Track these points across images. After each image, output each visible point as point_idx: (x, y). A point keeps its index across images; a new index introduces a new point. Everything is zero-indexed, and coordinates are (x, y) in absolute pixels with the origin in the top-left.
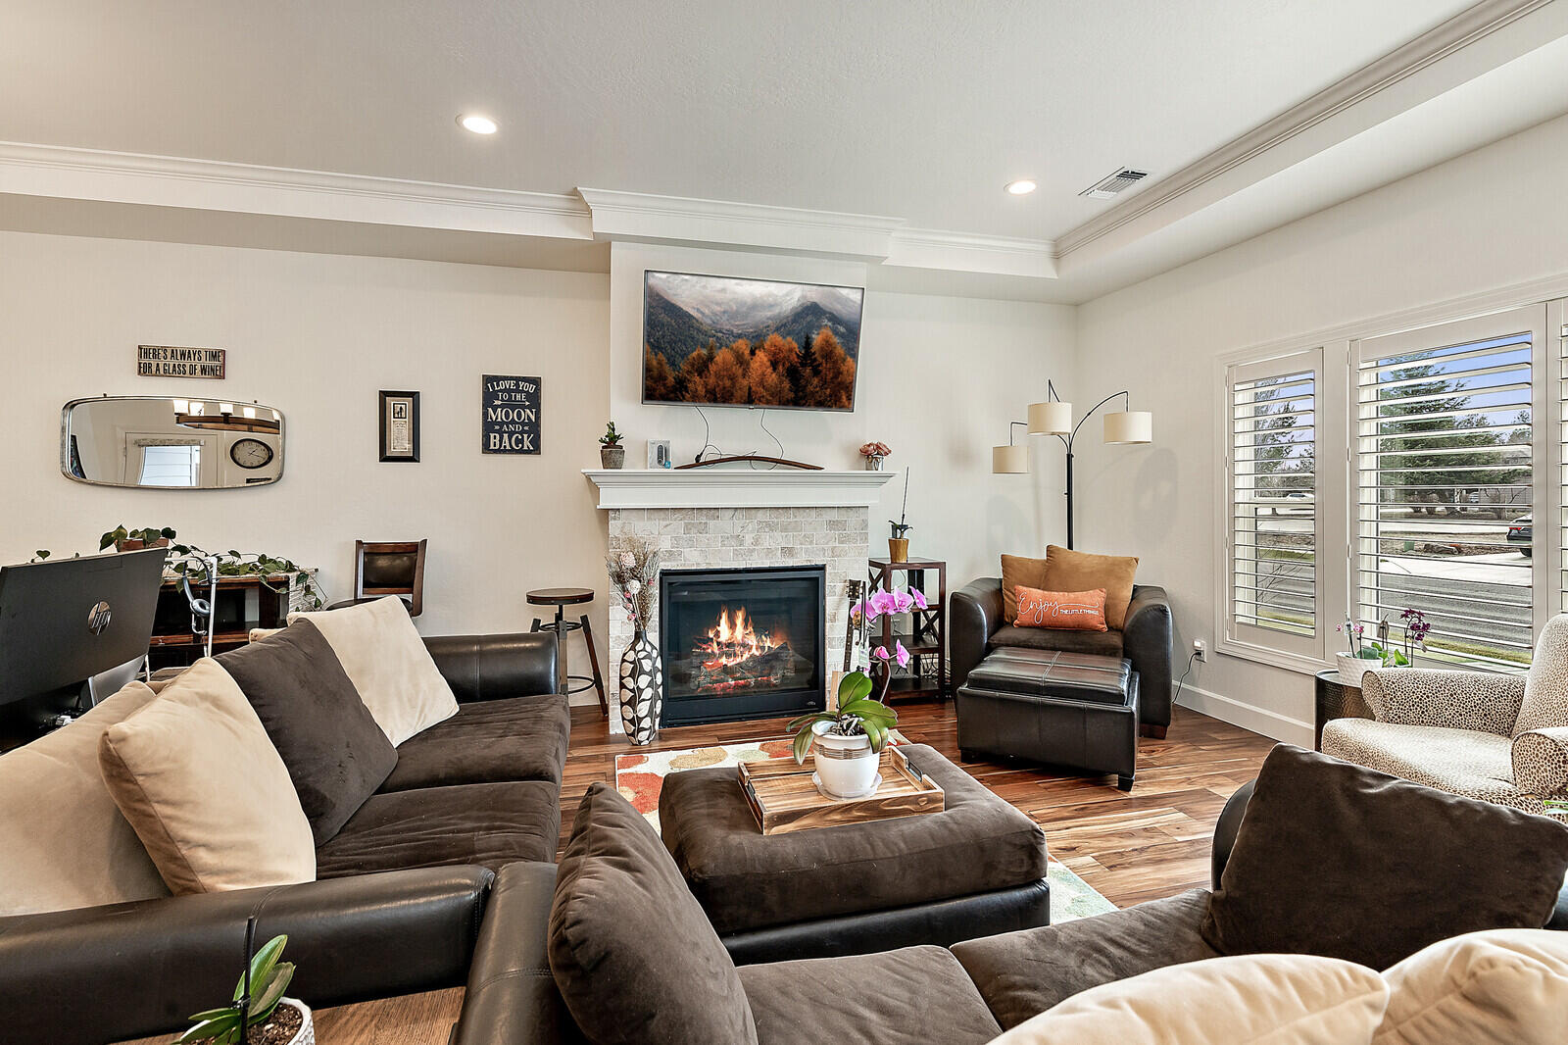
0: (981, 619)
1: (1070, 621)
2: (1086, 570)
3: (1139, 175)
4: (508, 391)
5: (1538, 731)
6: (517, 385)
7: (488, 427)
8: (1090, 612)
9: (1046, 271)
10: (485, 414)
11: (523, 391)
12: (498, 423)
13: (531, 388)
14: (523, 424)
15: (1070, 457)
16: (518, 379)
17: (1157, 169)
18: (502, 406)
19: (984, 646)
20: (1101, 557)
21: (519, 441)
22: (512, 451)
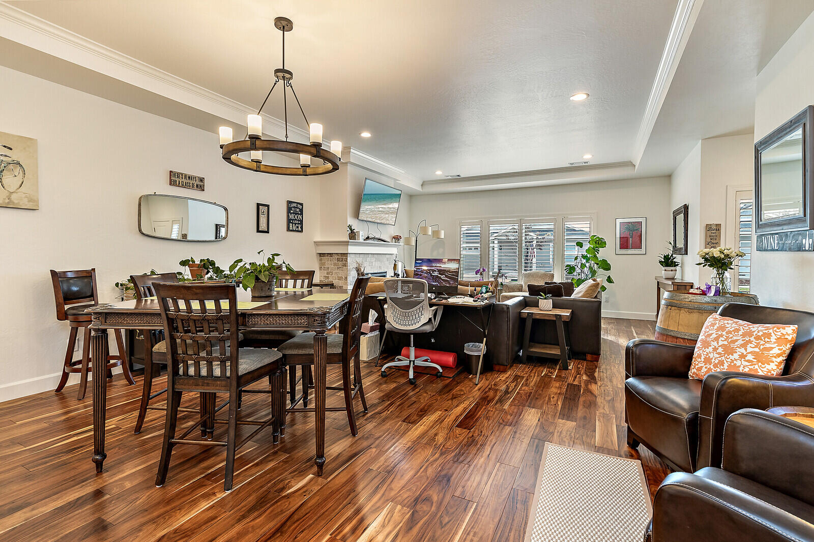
3: (459, 176)
4: (294, 207)
6: (297, 205)
7: (289, 221)
9: (419, 188)
10: (288, 216)
11: (298, 208)
12: (292, 220)
13: (301, 207)
14: (299, 221)
15: (416, 241)
16: (297, 203)
17: (462, 176)
18: (293, 213)
21: (298, 227)
22: (296, 231)
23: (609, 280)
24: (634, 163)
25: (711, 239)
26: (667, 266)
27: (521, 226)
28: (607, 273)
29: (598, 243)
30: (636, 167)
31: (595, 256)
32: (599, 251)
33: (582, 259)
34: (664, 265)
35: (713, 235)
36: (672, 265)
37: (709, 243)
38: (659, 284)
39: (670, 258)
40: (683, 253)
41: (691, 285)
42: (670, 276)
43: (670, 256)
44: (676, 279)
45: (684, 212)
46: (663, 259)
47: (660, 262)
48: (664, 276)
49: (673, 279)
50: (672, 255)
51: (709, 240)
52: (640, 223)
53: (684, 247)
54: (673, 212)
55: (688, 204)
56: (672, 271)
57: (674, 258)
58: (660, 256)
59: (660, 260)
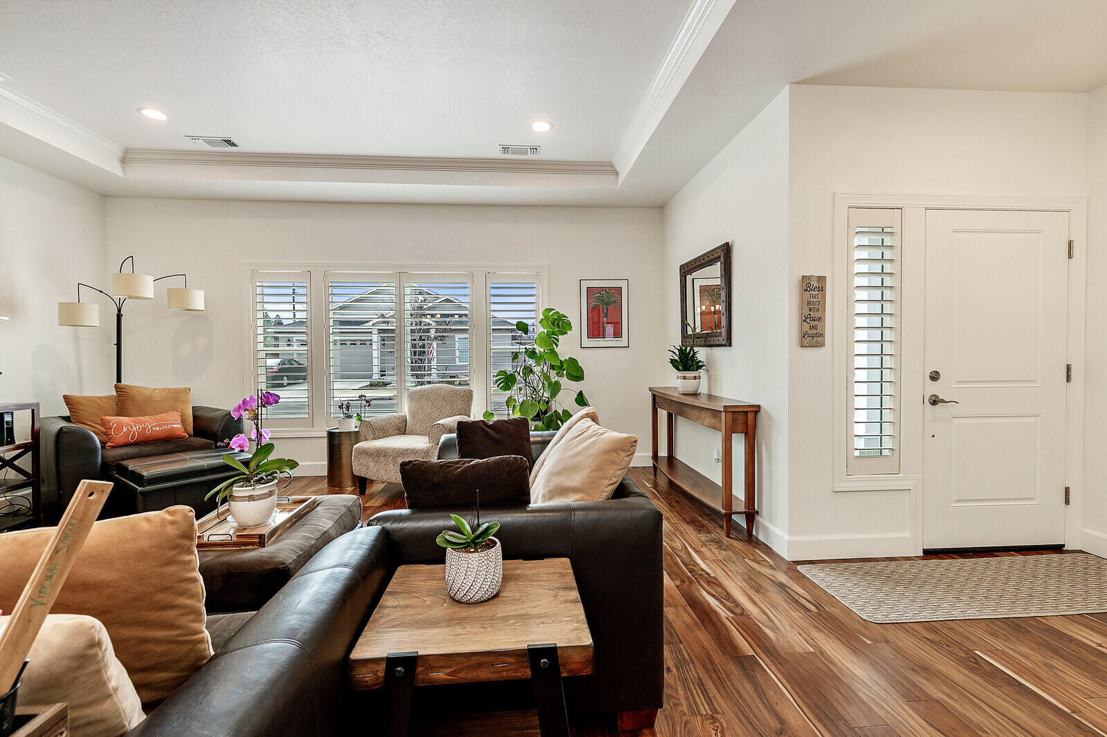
0: (95, 444)
1: (161, 435)
2: (158, 399)
3: (233, 145)
5: (437, 423)
8: (175, 426)
15: (119, 317)
19: (99, 465)
20: (164, 389)
23: (581, 400)
24: (617, 167)
25: (810, 310)
26: (686, 369)
27: (400, 288)
28: (576, 386)
29: (558, 324)
30: (622, 178)
31: (553, 352)
32: (558, 340)
33: (527, 358)
34: (681, 368)
35: (813, 300)
36: (692, 368)
37: (807, 318)
38: (658, 400)
39: (689, 353)
40: (718, 343)
41: (756, 410)
42: (690, 390)
43: (688, 349)
44: (699, 394)
45: (722, 260)
46: (677, 355)
47: (672, 361)
48: (681, 390)
49: (695, 395)
50: (692, 349)
51: (806, 312)
52: (619, 290)
53: (724, 331)
54: (682, 267)
55: (733, 242)
56: (695, 378)
57: (694, 353)
58: (673, 349)
59: (672, 358)
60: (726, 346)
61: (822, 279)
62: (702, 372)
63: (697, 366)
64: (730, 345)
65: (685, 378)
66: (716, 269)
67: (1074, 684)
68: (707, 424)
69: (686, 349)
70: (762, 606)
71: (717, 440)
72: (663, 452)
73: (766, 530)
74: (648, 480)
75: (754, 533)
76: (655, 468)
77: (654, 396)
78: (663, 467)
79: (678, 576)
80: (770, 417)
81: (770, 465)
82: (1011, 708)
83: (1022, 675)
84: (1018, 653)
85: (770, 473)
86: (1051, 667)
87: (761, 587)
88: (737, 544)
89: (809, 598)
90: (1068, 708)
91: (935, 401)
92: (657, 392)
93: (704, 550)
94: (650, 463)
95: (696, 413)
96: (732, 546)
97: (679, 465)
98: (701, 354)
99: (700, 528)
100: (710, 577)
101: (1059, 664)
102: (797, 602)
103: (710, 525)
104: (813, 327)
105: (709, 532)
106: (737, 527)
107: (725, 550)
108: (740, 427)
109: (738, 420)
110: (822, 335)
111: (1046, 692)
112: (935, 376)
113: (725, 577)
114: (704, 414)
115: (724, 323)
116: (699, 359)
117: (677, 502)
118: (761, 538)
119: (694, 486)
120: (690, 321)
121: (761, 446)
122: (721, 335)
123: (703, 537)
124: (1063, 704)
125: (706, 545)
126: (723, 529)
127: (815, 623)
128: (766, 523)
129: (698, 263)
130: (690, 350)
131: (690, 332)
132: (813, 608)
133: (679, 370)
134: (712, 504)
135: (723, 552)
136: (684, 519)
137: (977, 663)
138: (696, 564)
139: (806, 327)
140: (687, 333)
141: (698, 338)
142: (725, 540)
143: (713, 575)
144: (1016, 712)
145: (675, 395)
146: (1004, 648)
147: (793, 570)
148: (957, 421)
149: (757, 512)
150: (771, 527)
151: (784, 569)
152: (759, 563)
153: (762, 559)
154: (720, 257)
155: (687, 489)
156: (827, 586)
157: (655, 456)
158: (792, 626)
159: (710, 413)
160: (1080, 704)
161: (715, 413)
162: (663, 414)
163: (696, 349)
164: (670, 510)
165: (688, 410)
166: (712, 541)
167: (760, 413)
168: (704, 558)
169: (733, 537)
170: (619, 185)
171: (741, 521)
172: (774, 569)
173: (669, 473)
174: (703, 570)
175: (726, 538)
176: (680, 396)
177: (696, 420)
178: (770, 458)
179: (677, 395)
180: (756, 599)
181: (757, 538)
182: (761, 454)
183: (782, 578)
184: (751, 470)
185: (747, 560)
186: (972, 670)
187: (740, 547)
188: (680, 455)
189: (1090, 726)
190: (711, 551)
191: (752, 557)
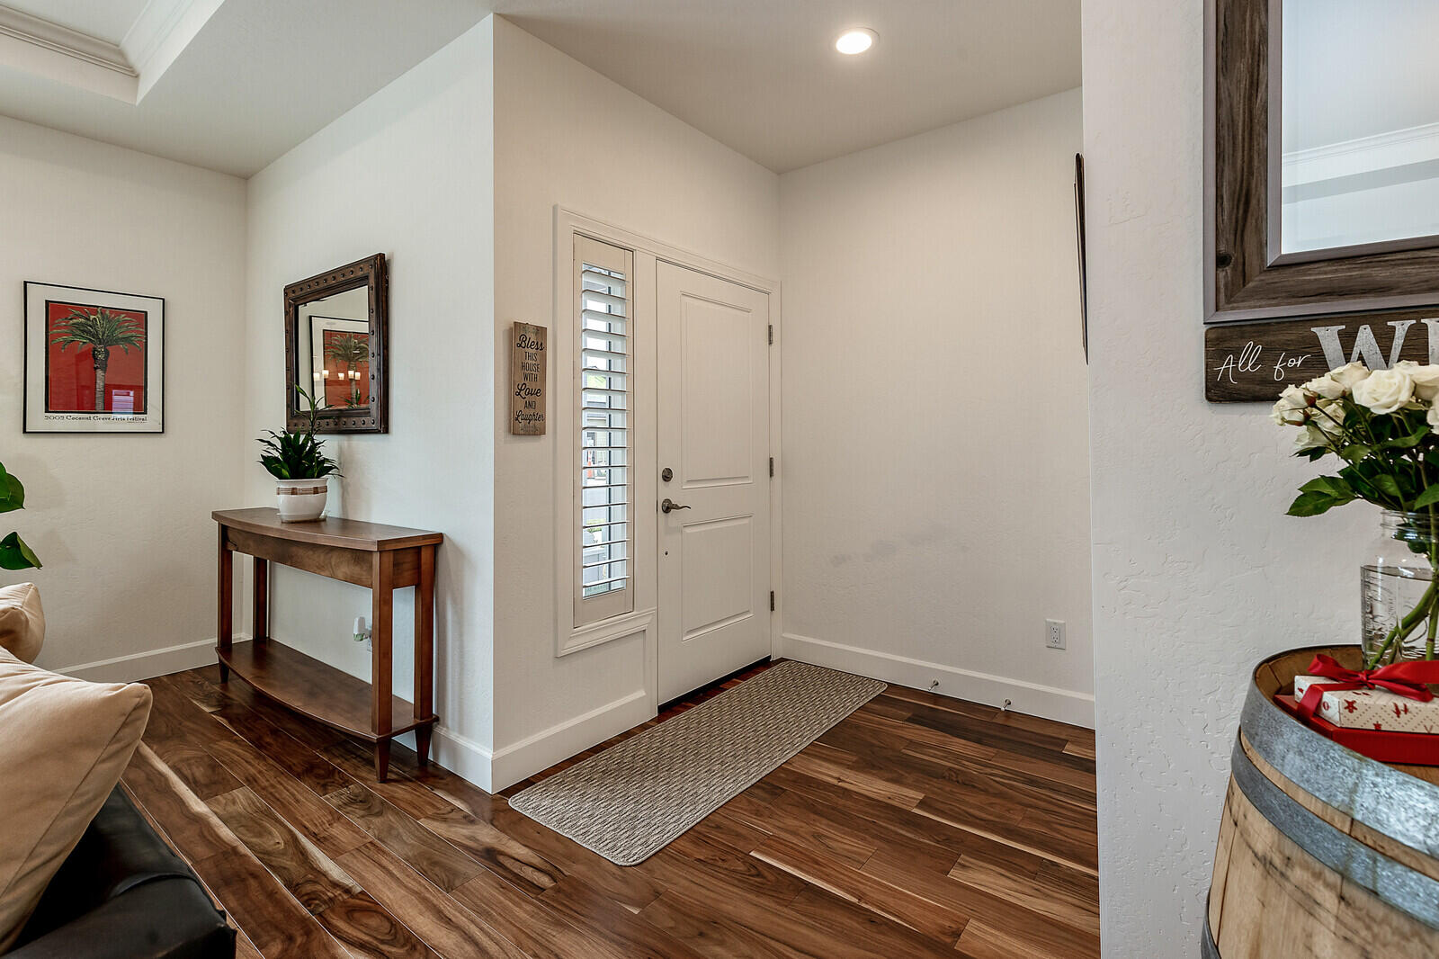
23: (18, 556)
25: (526, 378)
26: (297, 474)
34: (285, 472)
35: (530, 362)
36: (309, 472)
37: (521, 390)
38: (231, 535)
39: (304, 445)
40: (364, 427)
41: (436, 541)
42: (306, 513)
43: (302, 438)
44: (324, 520)
45: (372, 281)
46: (277, 449)
47: (268, 462)
48: (285, 513)
49: (316, 522)
50: (309, 437)
51: (520, 380)
52: (142, 317)
53: (374, 407)
54: (289, 290)
55: (393, 254)
56: (316, 491)
57: (315, 446)
58: (268, 437)
59: (266, 454)
60: (377, 432)
61: (541, 331)
62: (330, 480)
63: (321, 468)
64: (386, 431)
65: (294, 492)
66: (360, 297)
67: (845, 853)
68: (340, 575)
69: (297, 437)
70: (462, 921)
71: (363, 603)
72: (243, 632)
73: (454, 750)
74: (206, 699)
75: (430, 757)
76: (224, 670)
77: (224, 530)
78: (243, 666)
79: (277, 928)
80: (459, 552)
81: (461, 635)
82: (812, 934)
83: (803, 866)
84: (786, 831)
85: (461, 647)
86: (818, 836)
87: (455, 874)
88: (400, 791)
89: (536, 861)
90: (853, 894)
91: (668, 507)
92: (232, 521)
93: (337, 831)
94: (214, 659)
95: (320, 557)
96: (392, 798)
97: (278, 654)
98: (329, 446)
99: (324, 778)
100: (353, 896)
101: (823, 827)
102: (519, 880)
103: (346, 765)
104: (529, 405)
105: (346, 783)
106: (402, 756)
107: (379, 814)
108: (408, 574)
109: (404, 563)
110: (542, 418)
111: (828, 882)
112: (667, 476)
113: (385, 883)
114: (334, 558)
115: (374, 390)
116: (325, 456)
117: (274, 732)
118: (444, 763)
119: (312, 694)
120: (304, 384)
121: (445, 604)
122: (367, 413)
123: (333, 799)
124: (848, 892)
125: (339, 818)
126: (374, 766)
127: (554, 913)
128: (453, 735)
129: (323, 285)
130: (306, 441)
131: (305, 406)
132: (545, 881)
133: (281, 477)
134: (351, 727)
135: (377, 821)
136: (290, 768)
137: (759, 875)
138: (320, 875)
139: (520, 404)
140: (298, 408)
141: (321, 418)
142: (378, 790)
143: (359, 889)
144: (819, 938)
145: (274, 526)
146: (775, 830)
147: (503, 811)
148: (688, 530)
149: (437, 719)
150: (462, 741)
151: (488, 815)
152: (445, 820)
153: (449, 809)
154: (366, 278)
155: (297, 704)
156: (560, 821)
157: (225, 645)
158: (519, 945)
159: (348, 555)
160: (859, 882)
161: (360, 556)
162: (244, 563)
163: (317, 438)
164: (259, 757)
165: (301, 552)
166: (353, 801)
167: (443, 545)
168: (335, 852)
169: (394, 777)
170: (140, 98)
171: (409, 742)
172: (472, 822)
173: (257, 677)
174: (336, 885)
175: (379, 786)
176: (284, 527)
177: (318, 569)
178: (460, 623)
179: (277, 525)
180: (449, 911)
181: (435, 765)
182: (445, 617)
183: (487, 835)
184: (426, 647)
185: (423, 822)
186: (759, 890)
187: (408, 796)
188: (281, 634)
189: (879, 912)
190: (354, 828)
191: (430, 811)
